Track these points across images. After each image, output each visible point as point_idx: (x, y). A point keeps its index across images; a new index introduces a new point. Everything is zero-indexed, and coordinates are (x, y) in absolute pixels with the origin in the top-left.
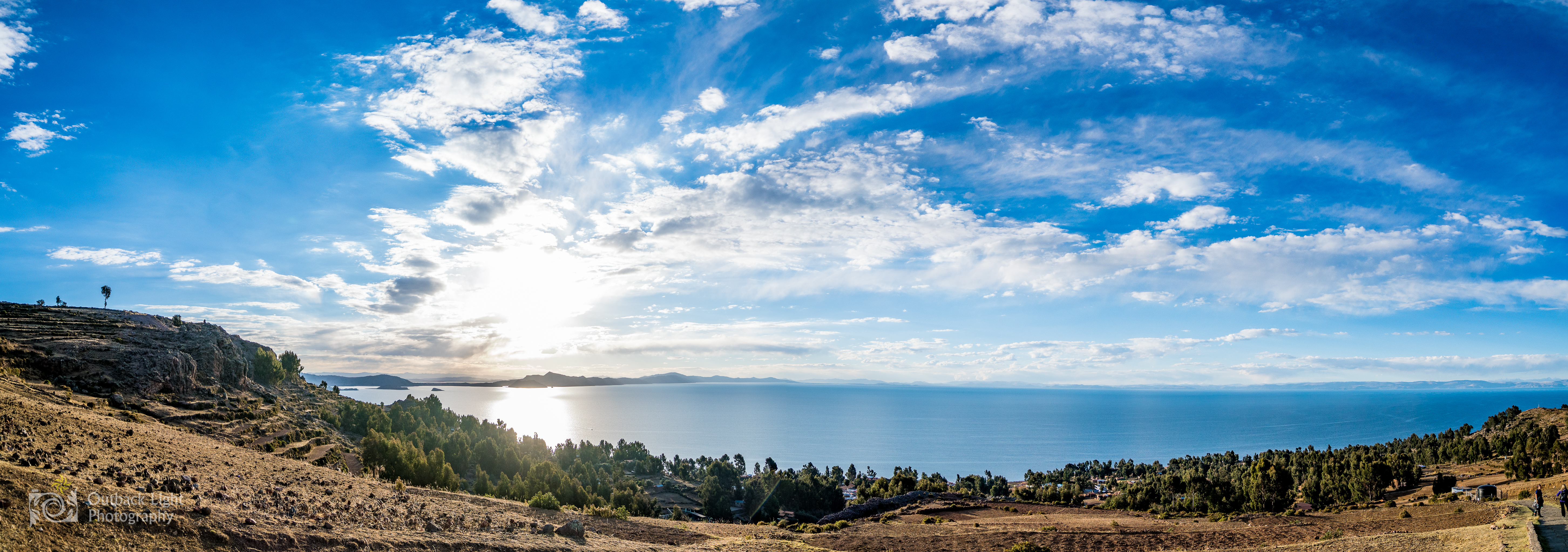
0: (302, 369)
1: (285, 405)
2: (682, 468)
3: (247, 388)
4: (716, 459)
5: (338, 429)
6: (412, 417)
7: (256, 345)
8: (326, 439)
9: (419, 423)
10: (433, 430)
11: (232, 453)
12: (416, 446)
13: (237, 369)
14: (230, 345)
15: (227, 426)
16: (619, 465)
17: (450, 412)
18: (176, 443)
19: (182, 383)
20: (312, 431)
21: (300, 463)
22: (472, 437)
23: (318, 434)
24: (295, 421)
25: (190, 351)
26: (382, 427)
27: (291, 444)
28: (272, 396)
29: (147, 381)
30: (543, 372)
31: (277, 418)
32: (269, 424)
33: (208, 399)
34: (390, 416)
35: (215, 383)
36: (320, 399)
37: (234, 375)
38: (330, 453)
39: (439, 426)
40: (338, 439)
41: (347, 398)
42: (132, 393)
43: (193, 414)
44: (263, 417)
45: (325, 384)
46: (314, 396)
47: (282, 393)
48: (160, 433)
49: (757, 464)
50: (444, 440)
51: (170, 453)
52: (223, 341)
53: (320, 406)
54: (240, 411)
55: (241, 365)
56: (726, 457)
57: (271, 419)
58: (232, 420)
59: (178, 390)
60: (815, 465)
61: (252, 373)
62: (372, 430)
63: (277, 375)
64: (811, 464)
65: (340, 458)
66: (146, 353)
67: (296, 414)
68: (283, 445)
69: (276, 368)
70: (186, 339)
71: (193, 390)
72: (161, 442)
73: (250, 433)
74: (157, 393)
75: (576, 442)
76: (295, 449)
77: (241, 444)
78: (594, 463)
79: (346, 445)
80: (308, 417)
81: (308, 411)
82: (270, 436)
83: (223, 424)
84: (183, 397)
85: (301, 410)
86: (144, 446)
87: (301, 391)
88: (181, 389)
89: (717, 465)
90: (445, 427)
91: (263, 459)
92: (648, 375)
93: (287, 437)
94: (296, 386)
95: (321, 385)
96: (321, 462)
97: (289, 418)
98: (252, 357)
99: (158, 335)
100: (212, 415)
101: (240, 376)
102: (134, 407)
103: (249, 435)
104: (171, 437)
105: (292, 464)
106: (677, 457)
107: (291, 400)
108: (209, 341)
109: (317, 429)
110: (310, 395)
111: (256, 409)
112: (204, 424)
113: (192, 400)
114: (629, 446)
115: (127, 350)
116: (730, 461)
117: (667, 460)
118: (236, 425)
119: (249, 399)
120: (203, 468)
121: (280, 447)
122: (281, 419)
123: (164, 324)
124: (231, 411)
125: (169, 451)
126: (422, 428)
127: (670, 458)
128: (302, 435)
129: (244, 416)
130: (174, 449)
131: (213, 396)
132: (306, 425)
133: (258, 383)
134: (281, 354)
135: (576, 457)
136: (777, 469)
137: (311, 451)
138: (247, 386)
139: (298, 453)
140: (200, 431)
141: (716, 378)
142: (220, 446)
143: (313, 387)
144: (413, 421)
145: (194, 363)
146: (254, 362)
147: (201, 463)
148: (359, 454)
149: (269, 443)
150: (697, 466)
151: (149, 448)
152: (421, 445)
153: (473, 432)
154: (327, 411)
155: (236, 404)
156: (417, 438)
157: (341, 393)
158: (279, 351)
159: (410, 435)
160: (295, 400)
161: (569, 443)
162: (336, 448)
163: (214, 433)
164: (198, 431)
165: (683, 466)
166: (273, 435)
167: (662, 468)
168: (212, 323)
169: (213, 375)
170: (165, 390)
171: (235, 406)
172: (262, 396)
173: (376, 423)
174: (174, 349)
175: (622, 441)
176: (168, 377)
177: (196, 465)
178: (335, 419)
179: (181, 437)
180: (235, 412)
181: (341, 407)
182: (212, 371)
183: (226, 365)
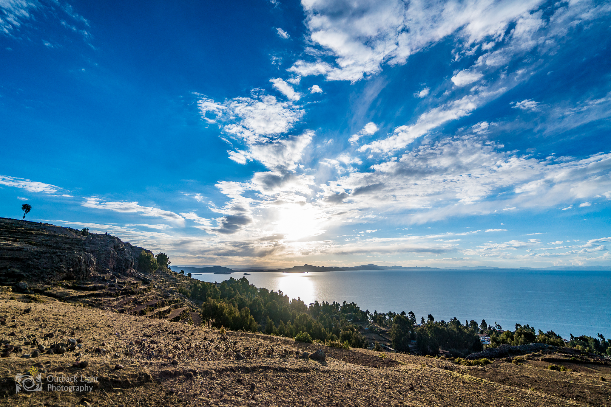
0: (169, 263)
1: (156, 285)
2: (379, 318)
3: (132, 275)
4: (398, 314)
5: (189, 298)
6: (232, 289)
7: (141, 249)
8: (180, 305)
9: (236, 293)
10: (243, 297)
11: (114, 318)
12: (234, 307)
13: (126, 264)
14: (123, 249)
15: (114, 300)
16: (343, 316)
17: (253, 286)
18: (69, 315)
19: (83, 273)
20: (173, 300)
21: (162, 321)
22: (265, 300)
23: (176, 301)
24: (162, 294)
25: (92, 252)
26: (215, 296)
27: (158, 309)
28: (149, 280)
29: (53, 272)
30: (302, 264)
31: (150, 293)
32: (144, 297)
33: (101, 283)
34: (220, 289)
35: (108, 272)
36: (179, 281)
37: (123, 267)
38: (183, 313)
39: (247, 294)
40: (188, 304)
41: (196, 279)
42: (38, 281)
43: (88, 294)
44: (141, 293)
45: (183, 272)
46: (176, 279)
47: (155, 278)
48: (57, 309)
49: (423, 318)
50: (250, 303)
51: (63, 323)
52: (118, 246)
53: (179, 285)
54: (125, 289)
55: (129, 261)
56: (403, 313)
57: (146, 294)
58: (118, 296)
59: (79, 278)
60: (458, 319)
61: (136, 266)
62: (210, 298)
63: (153, 267)
64: (455, 318)
65: (188, 316)
66: (55, 253)
67: (163, 290)
68: (153, 310)
69: (153, 263)
70: (91, 244)
71: (91, 277)
72: (56, 315)
73: (130, 304)
74: (60, 280)
75: (321, 303)
76: (160, 312)
77: (122, 312)
78: (330, 315)
79: (193, 308)
80: (171, 292)
81: (171, 288)
82: (144, 305)
83: (111, 299)
84: (83, 282)
85: (166, 287)
86: (39, 320)
87: (168, 276)
88: (81, 277)
89: (399, 317)
90: (250, 294)
91: (136, 320)
92: (358, 265)
93: (156, 305)
94: (165, 273)
95: (181, 272)
96: (176, 319)
97: (158, 293)
98: (137, 256)
99: (68, 241)
100: (104, 293)
101: (127, 268)
102: (37, 291)
103: (130, 305)
104: (66, 311)
105: (156, 322)
106: (376, 311)
107: (161, 282)
108: (107, 246)
109: (176, 299)
110: (173, 279)
111: (136, 288)
112: (96, 300)
113: (89, 284)
114: (349, 305)
115: (38, 250)
116: (406, 315)
117: (370, 313)
118: (121, 299)
119: (132, 282)
120: (88, 331)
121: (150, 311)
122: (153, 293)
123: (74, 234)
124: (118, 290)
125: (61, 321)
126: (238, 296)
127: (372, 313)
128: (165, 303)
129: (127, 293)
130: (67, 320)
131: (106, 281)
132: (169, 297)
133: (139, 272)
134: (157, 254)
135: (320, 311)
136: (434, 320)
137: (171, 312)
138: (132, 274)
139: (162, 314)
140: (91, 305)
141: (395, 267)
142: (105, 314)
143: (175, 274)
144: (233, 292)
145: (94, 260)
146: (138, 259)
147: (88, 328)
148: (200, 312)
149: (143, 309)
150: (387, 317)
151: (44, 321)
152: (237, 306)
153: (266, 297)
154: (183, 288)
155: (123, 285)
156: (234, 301)
157: (192, 277)
158: (156, 253)
159: (231, 300)
160: (163, 282)
161: (317, 303)
162: (187, 310)
163: (104, 305)
164: (90, 305)
165: (379, 317)
166: (146, 304)
167: (367, 318)
168: (111, 235)
169: (108, 268)
170: (68, 278)
171: (122, 287)
172: (142, 280)
173: (211, 294)
174: (79, 251)
175: (345, 302)
176: (71, 269)
177: (83, 330)
178: (187, 292)
179: (74, 310)
180: (121, 290)
181: (192, 285)
182: (108, 265)
183: (119, 261)
